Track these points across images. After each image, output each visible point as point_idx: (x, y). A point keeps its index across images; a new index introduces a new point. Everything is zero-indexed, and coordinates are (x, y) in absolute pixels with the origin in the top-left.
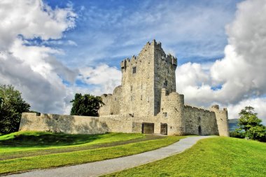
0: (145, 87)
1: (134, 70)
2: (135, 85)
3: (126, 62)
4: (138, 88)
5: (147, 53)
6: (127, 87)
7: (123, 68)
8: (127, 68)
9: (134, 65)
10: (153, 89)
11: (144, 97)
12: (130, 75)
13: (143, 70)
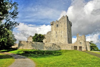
0: (63, 32)
1: (57, 26)
2: (58, 32)
3: (53, 22)
4: (59, 32)
5: (63, 20)
6: (54, 32)
7: (52, 24)
8: (54, 25)
9: (57, 24)
10: (67, 33)
11: (63, 36)
12: (55, 28)
13: (62, 26)
